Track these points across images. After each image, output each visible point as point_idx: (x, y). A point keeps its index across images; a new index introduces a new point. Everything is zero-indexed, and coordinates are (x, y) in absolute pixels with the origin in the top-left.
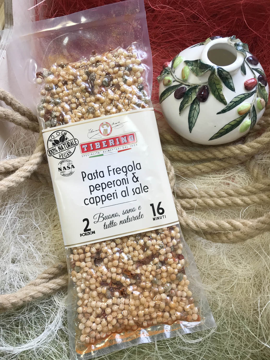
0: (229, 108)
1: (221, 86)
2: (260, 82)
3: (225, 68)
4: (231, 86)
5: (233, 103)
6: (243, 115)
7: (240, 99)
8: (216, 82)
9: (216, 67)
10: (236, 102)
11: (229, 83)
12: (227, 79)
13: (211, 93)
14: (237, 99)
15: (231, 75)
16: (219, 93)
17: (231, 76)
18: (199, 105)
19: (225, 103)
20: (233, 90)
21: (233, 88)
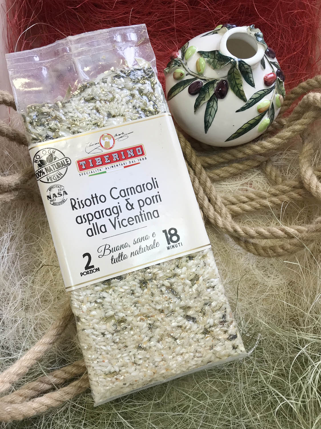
0: (249, 106)
1: (241, 81)
5: (252, 100)
6: (262, 113)
8: (236, 76)
10: (256, 98)
12: (247, 73)
19: (245, 100)
20: (253, 85)
21: (253, 82)
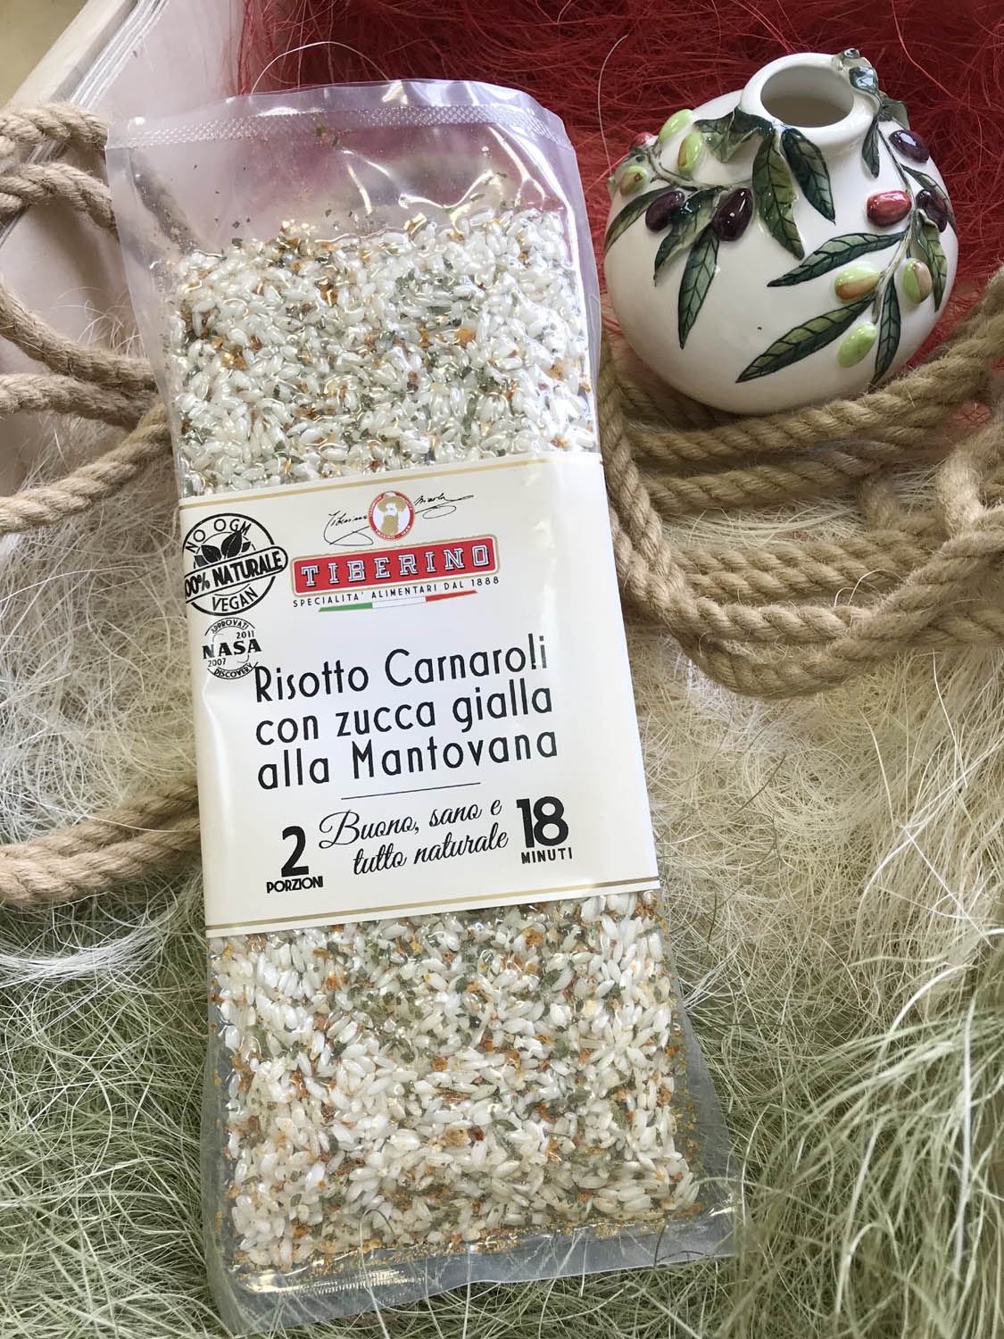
1: (791, 193)
2: (922, 211)
3: (808, 132)
4: (823, 201)
5: (825, 255)
7: (847, 247)
8: (776, 178)
9: (779, 126)
10: (836, 254)
11: (819, 190)
12: (813, 172)
13: (756, 214)
14: (840, 247)
15: (827, 161)
16: (782, 219)
17: (825, 166)
18: (716, 252)
19: (797, 252)
20: (829, 214)
21: (829, 206)
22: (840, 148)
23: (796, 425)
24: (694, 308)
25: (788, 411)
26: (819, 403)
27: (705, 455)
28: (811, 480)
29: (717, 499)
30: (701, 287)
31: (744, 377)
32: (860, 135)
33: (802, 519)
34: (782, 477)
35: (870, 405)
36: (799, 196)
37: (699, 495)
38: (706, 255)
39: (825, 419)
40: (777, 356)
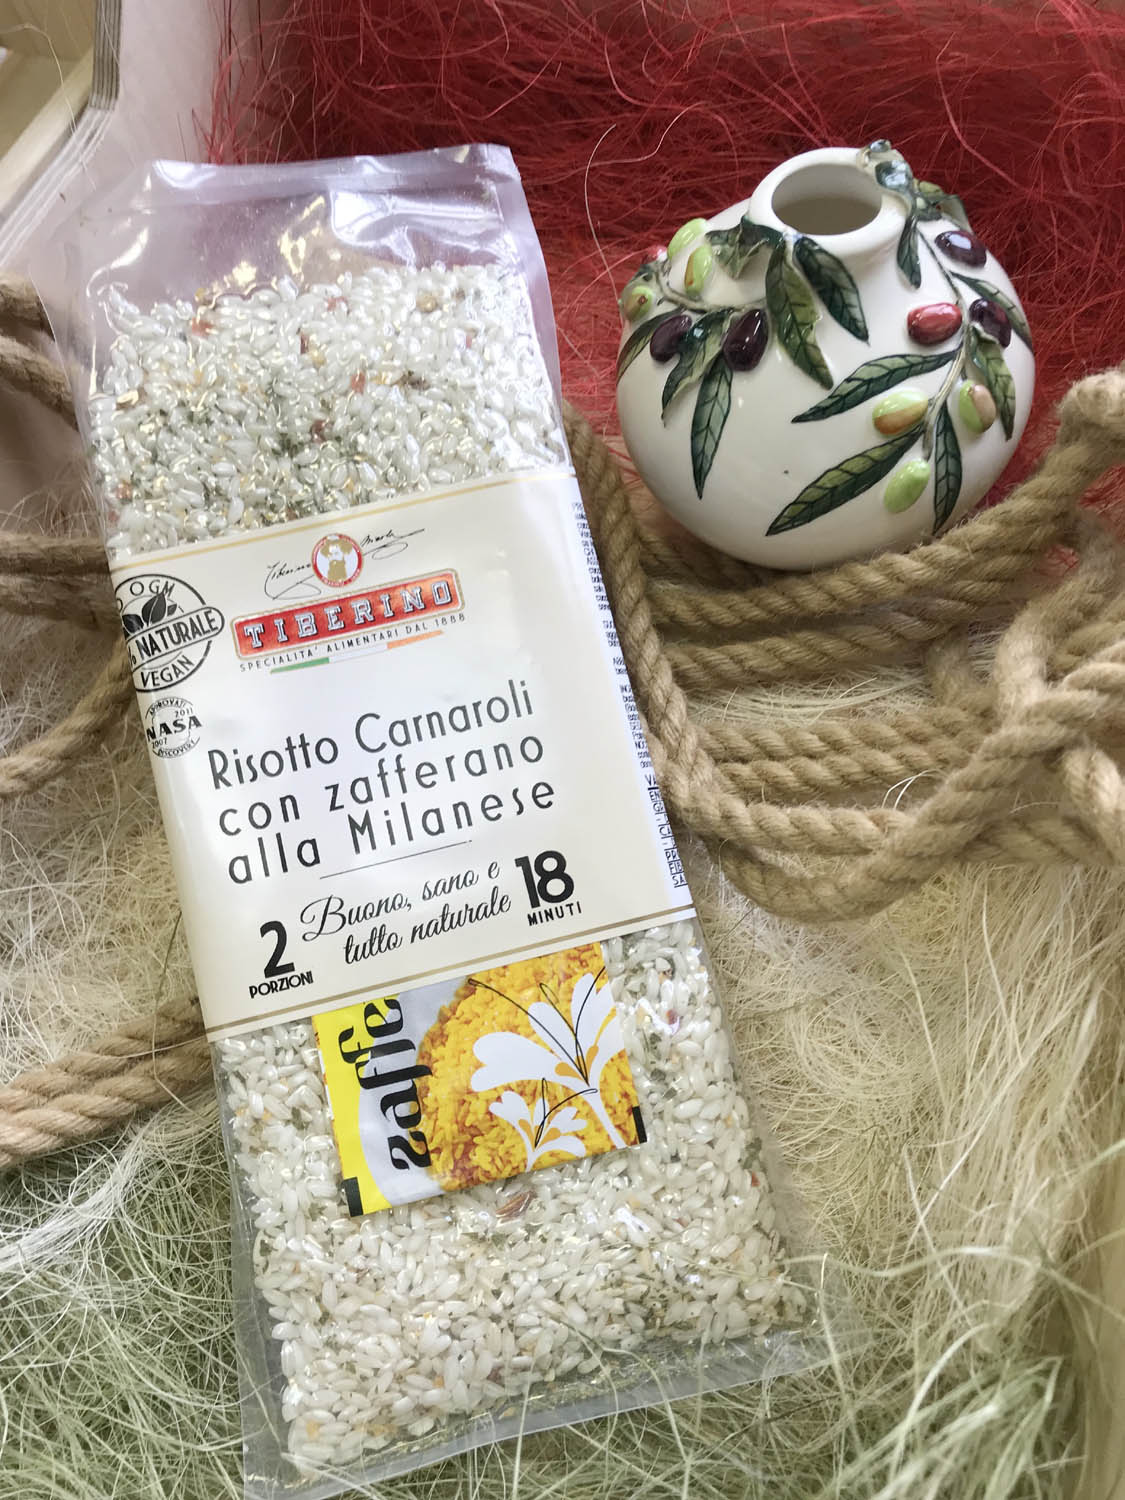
0: (842, 403)
1: (813, 312)
2: (977, 326)
3: (825, 241)
4: (853, 320)
5: (856, 383)
6: (902, 435)
7: (884, 372)
9: (791, 235)
10: (870, 381)
11: (846, 306)
12: (838, 287)
14: (876, 372)
15: (852, 272)
16: (804, 343)
17: (850, 278)
18: (729, 384)
19: (825, 380)
20: (860, 333)
21: (860, 324)
22: (869, 258)
23: (837, 583)
24: (709, 451)
25: (831, 567)
26: (866, 556)
27: (738, 621)
28: (864, 647)
29: (752, 672)
30: (715, 425)
31: (774, 529)
32: (892, 239)
33: (857, 693)
34: (830, 645)
35: (923, 558)
36: (822, 314)
37: (729, 667)
38: (718, 388)
39: (872, 576)
40: (811, 504)
